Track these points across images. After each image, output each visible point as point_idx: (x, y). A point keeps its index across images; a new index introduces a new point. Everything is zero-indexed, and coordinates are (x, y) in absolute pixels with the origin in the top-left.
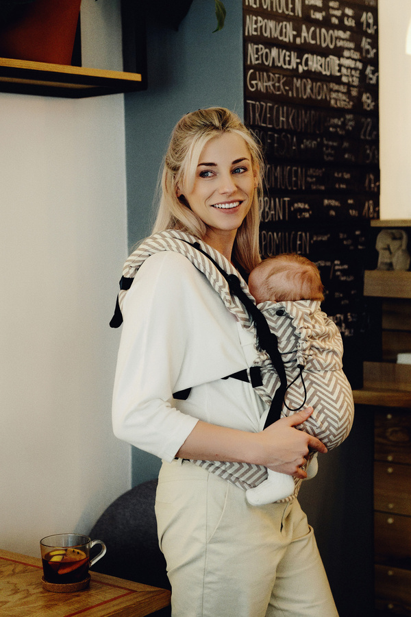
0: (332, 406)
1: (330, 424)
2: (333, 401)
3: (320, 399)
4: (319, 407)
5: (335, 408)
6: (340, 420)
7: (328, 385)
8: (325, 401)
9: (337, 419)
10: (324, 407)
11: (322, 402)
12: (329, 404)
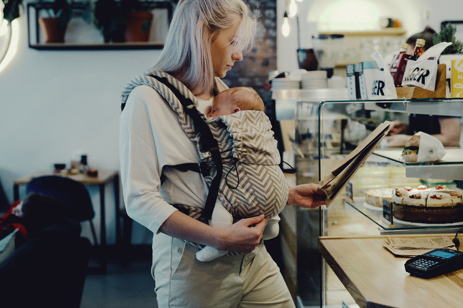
0: (261, 190)
1: (259, 203)
2: (262, 186)
3: (252, 184)
4: (251, 190)
5: (263, 191)
6: (267, 199)
7: (259, 175)
8: (255, 186)
9: (264, 199)
10: (255, 190)
11: (253, 187)
12: (259, 188)
